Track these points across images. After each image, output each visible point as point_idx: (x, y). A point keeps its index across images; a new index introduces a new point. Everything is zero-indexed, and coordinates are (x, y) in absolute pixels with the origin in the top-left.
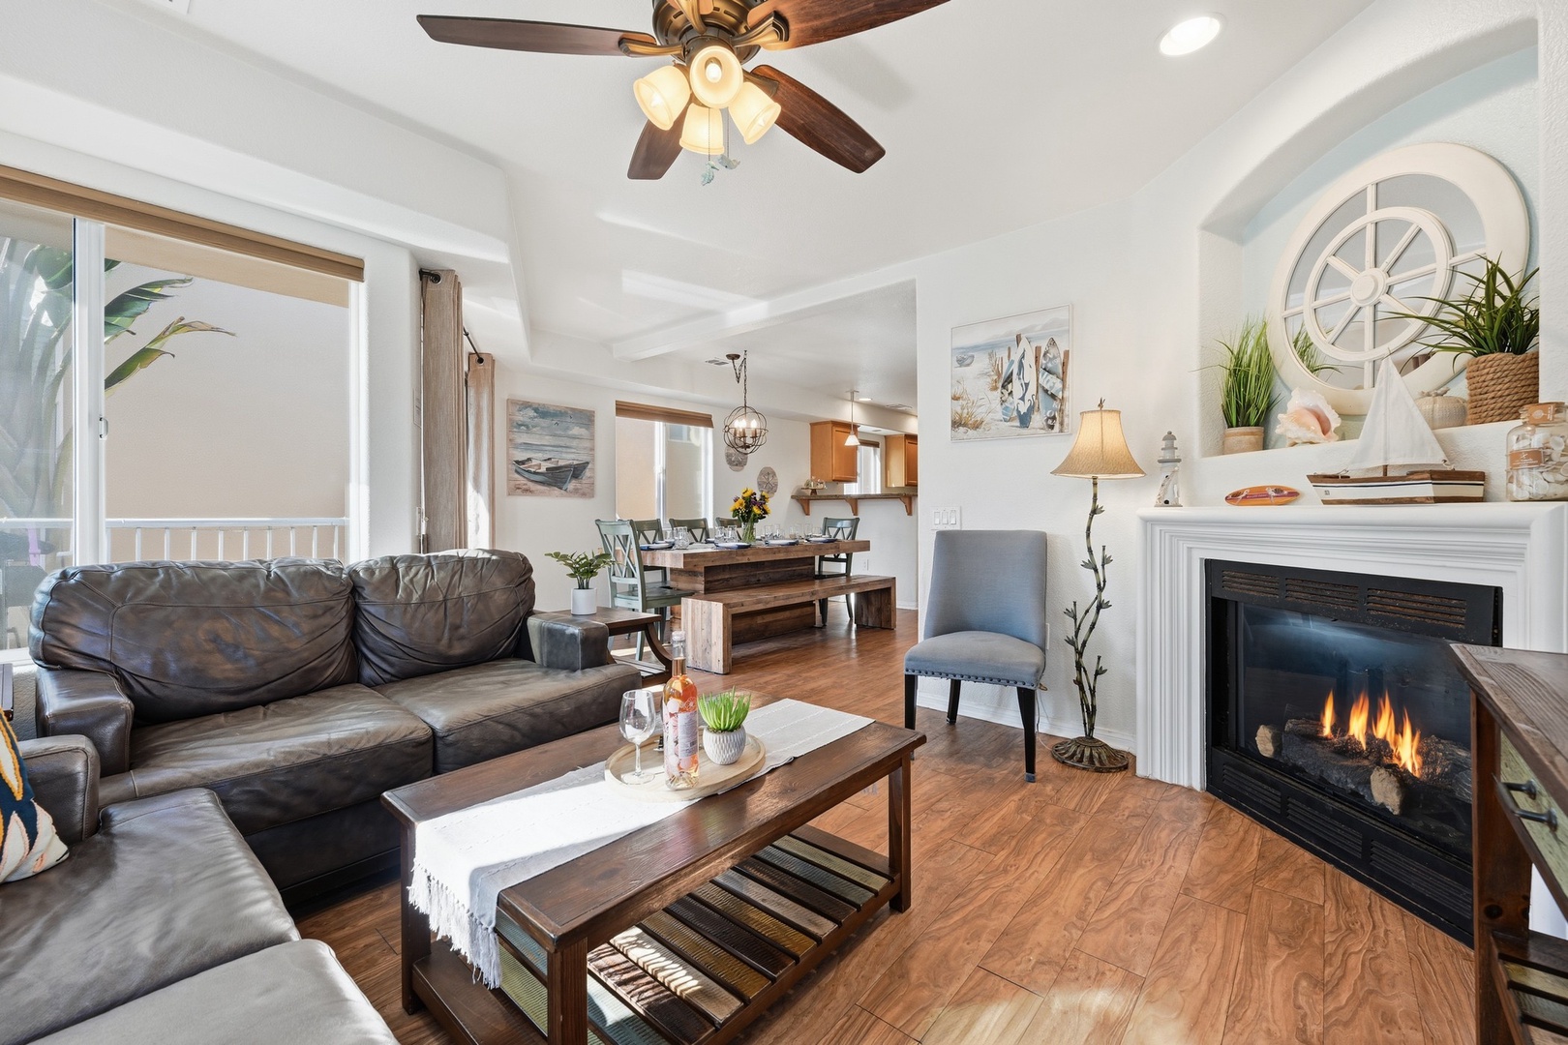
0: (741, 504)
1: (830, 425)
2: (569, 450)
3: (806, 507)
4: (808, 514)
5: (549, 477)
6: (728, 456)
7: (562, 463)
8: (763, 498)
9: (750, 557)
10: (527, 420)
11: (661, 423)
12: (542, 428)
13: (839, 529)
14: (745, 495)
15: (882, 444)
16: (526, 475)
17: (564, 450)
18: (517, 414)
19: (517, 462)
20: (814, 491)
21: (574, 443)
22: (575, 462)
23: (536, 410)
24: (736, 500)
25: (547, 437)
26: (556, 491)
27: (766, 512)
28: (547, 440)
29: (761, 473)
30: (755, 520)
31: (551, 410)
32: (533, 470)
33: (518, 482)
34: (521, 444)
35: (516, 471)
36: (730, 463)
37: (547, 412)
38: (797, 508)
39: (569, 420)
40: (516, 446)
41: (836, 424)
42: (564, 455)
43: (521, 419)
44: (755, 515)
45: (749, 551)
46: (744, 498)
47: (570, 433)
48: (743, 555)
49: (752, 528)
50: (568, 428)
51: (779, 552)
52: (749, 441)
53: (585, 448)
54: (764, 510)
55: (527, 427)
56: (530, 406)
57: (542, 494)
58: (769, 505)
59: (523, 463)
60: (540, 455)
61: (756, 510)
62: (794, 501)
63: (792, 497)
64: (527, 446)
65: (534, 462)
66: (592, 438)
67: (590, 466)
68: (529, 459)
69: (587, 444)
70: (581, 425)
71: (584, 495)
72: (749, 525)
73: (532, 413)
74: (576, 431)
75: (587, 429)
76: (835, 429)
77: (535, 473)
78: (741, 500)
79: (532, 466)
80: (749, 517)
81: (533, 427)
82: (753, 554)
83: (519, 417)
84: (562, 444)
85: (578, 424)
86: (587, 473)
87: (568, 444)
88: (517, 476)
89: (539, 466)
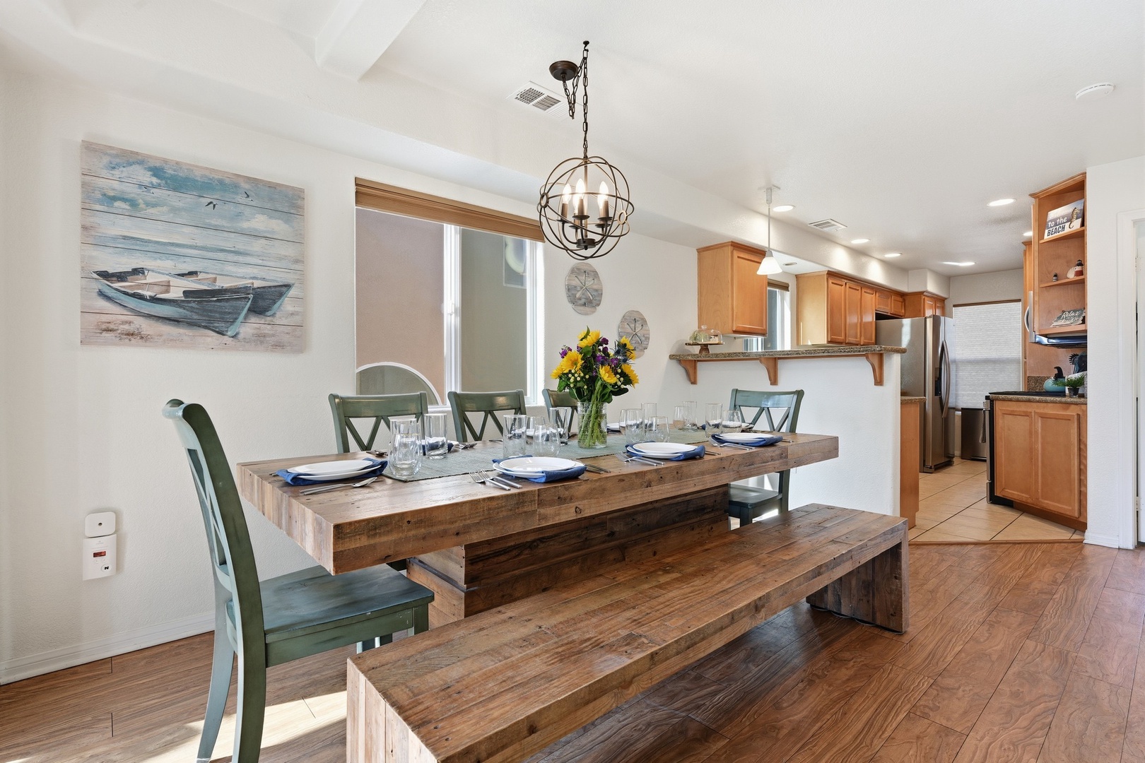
0: (575, 363)
1: (730, 248)
2: (241, 259)
3: (691, 371)
4: (694, 382)
5: (192, 310)
6: (570, 289)
7: (223, 283)
8: (622, 349)
9: (580, 504)
10: (131, 190)
11: (453, 226)
12: (174, 210)
13: (762, 410)
14: (584, 343)
15: (792, 286)
16: (132, 303)
17: (231, 257)
18: (104, 173)
19: (104, 275)
20: (705, 347)
21: (257, 246)
22: (257, 284)
23: (157, 172)
24: (564, 354)
25: (187, 230)
26: (211, 337)
27: (628, 380)
28: (184, 235)
29: (624, 318)
30: (606, 397)
31: (198, 174)
32: (147, 293)
33: (105, 318)
34: (115, 238)
35: (101, 294)
36: (573, 300)
37: (187, 179)
38: (678, 372)
39: (241, 198)
40: (101, 243)
41: (738, 246)
42: (230, 268)
43: (116, 185)
44: (604, 386)
45: (578, 488)
46: (580, 349)
47: (245, 225)
48: (561, 500)
49: (599, 415)
50: (239, 215)
51: (661, 480)
52: (594, 233)
53: (280, 258)
54: (623, 374)
55: (133, 203)
56: (141, 163)
57: (171, 342)
58: (635, 366)
59: (121, 277)
60: (168, 264)
61: (605, 374)
62: (674, 363)
63: (672, 357)
64: (130, 243)
65: (151, 278)
66: (299, 240)
67: (292, 292)
68: (137, 272)
69: (289, 251)
70: (274, 212)
71: (279, 346)
72: (593, 407)
73: (147, 178)
74: (259, 222)
75: (287, 222)
76: (736, 254)
77: (154, 300)
78: (574, 353)
79: (148, 285)
80: (591, 392)
81: (148, 204)
82: (590, 495)
83: (111, 183)
84: (227, 245)
85: (262, 210)
86: (287, 304)
87: (240, 247)
88: (103, 304)
89: (167, 286)
